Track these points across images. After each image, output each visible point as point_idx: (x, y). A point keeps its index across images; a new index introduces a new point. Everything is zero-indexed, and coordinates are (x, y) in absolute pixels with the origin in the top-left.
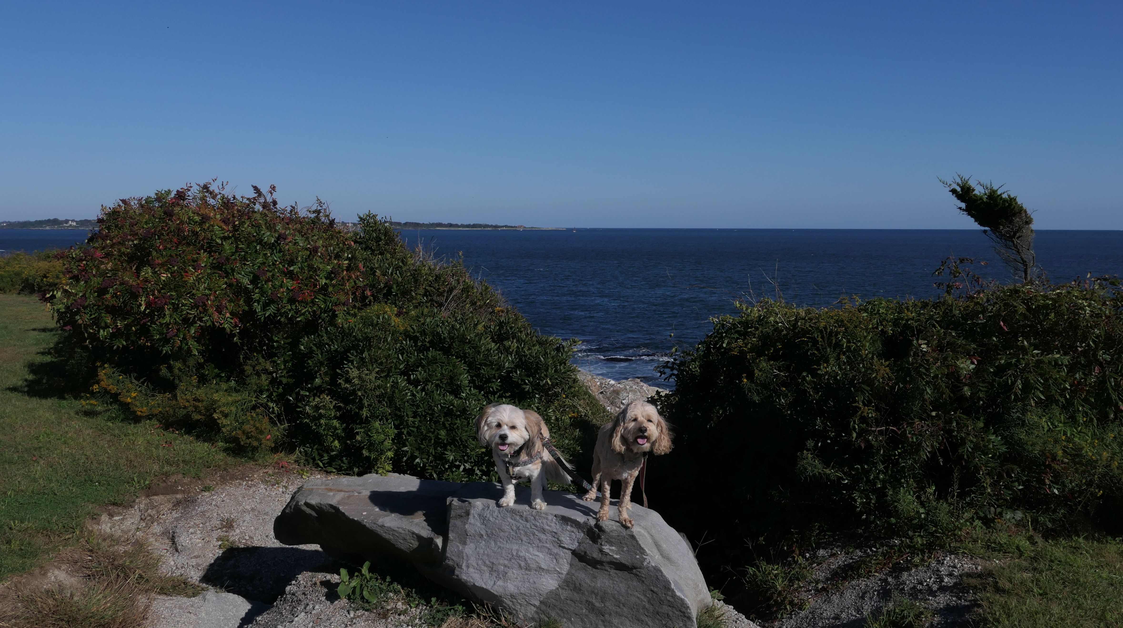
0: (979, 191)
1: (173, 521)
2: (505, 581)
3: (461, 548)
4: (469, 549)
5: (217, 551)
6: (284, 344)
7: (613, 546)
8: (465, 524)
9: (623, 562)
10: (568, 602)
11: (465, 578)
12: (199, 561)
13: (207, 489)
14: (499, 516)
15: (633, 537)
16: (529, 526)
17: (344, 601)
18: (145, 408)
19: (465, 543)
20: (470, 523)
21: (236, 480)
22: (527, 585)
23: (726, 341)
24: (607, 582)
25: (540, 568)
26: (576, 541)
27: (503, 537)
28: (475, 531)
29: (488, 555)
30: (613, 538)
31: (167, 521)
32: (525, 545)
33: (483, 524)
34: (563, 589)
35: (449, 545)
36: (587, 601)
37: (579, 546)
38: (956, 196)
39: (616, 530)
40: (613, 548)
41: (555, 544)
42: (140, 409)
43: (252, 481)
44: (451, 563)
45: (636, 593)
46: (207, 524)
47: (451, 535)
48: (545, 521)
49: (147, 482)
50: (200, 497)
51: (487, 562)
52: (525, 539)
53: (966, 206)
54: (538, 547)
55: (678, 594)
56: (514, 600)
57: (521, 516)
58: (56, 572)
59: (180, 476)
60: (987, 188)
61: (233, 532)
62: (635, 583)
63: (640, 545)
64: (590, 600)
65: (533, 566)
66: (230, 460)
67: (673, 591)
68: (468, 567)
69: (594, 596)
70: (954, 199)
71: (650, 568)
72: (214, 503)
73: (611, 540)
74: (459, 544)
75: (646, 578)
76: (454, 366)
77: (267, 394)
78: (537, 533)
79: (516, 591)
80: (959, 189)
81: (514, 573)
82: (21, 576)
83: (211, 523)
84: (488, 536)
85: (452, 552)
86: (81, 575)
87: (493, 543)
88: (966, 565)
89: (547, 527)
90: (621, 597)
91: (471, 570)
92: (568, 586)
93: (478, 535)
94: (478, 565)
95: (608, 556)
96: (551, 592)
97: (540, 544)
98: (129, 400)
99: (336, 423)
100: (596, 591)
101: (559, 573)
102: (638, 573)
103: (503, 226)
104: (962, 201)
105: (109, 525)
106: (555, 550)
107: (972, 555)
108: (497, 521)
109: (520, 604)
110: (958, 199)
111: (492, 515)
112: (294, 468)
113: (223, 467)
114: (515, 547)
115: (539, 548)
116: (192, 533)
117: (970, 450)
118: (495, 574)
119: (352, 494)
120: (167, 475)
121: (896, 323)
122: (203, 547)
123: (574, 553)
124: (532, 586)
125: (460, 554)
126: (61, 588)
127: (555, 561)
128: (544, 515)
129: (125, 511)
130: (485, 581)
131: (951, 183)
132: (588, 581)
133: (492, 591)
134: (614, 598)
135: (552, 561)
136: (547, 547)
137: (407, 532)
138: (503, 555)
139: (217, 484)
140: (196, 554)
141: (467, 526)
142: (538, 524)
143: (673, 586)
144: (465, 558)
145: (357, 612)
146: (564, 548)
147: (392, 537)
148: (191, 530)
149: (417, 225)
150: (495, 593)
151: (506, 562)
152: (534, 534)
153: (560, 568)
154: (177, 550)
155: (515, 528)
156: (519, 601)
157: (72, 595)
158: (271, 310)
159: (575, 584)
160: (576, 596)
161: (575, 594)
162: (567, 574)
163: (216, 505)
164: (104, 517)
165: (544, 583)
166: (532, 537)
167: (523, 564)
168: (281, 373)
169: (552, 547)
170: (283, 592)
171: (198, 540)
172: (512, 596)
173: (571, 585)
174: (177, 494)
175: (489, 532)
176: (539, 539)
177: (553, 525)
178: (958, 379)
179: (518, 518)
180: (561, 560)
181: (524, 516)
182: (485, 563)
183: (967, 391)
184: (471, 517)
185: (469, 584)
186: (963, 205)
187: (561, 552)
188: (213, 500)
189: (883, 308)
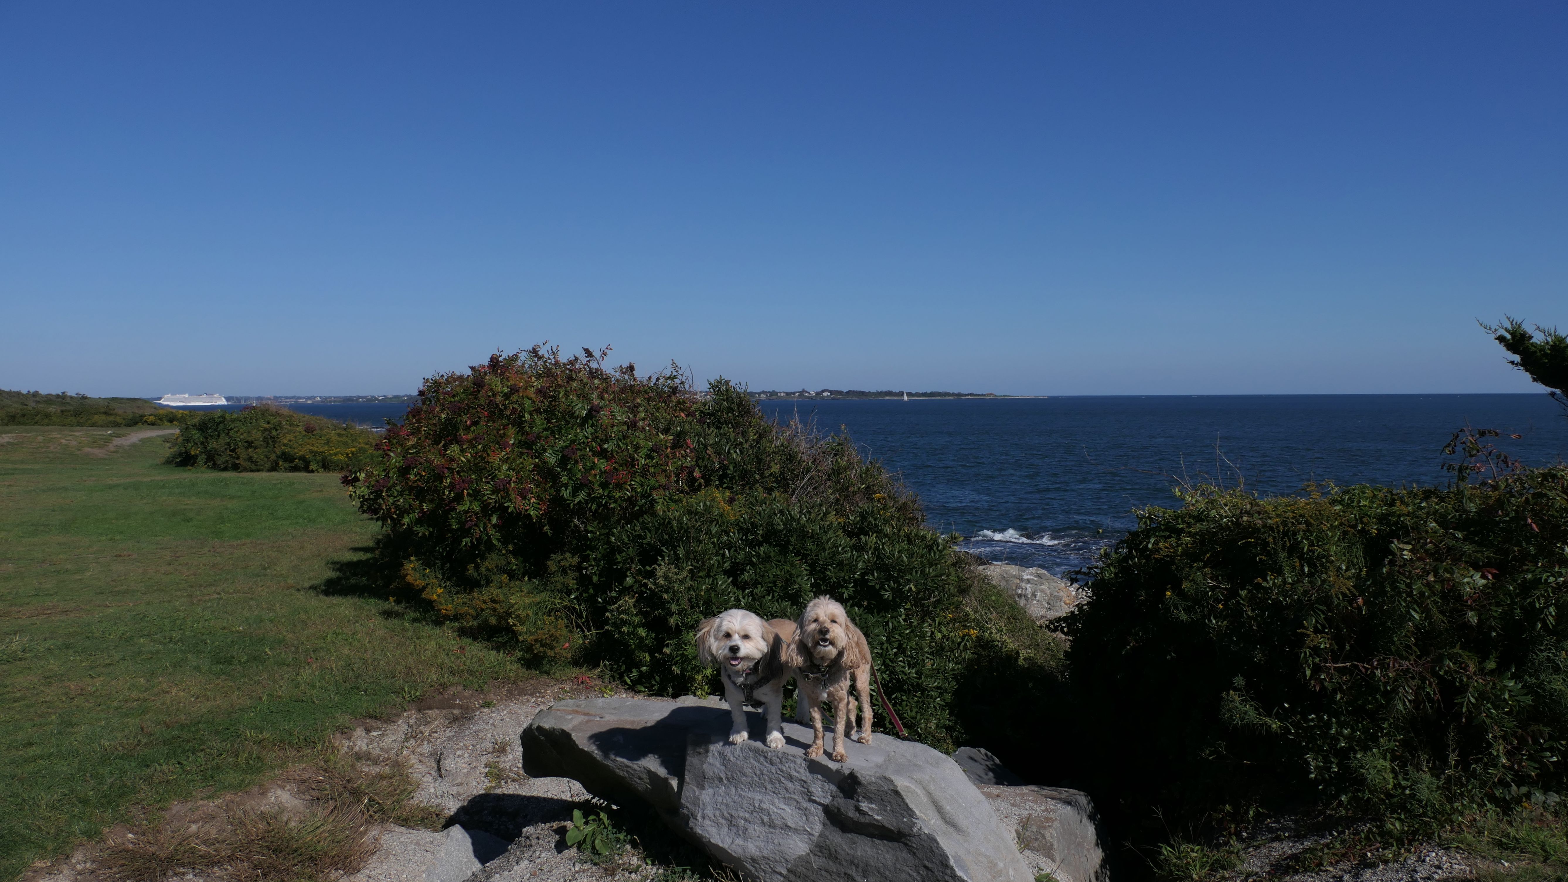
0: (1538, 338)
1: (445, 741)
2: (745, 839)
3: (697, 794)
4: (706, 795)
5: (483, 779)
6: (600, 535)
7: (872, 803)
8: (703, 762)
9: (887, 825)
10: (823, 873)
11: (700, 832)
12: (461, 789)
13: (487, 705)
14: (741, 755)
15: (897, 793)
16: (774, 771)
17: (573, 851)
18: (451, 606)
19: (702, 788)
20: (709, 763)
21: (525, 695)
22: (771, 846)
23: (1152, 540)
24: (869, 850)
25: (786, 826)
26: (829, 794)
27: (745, 783)
28: (714, 773)
29: (727, 805)
30: (871, 793)
31: (438, 740)
32: (770, 795)
33: (723, 764)
34: (815, 855)
35: (684, 788)
36: (845, 874)
37: (833, 800)
38: (1505, 346)
39: (875, 783)
40: (873, 806)
41: (805, 796)
42: (444, 607)
43: (543, 697)
44: (685, 811)
45: (907, 869)
46: (479, 746)
47: (687, 778)
48: (792, 765)
49: (418, 694)
50: (477, 713)
51: (725, 813)
52: (769, 786)
53: (1522, 360)
54: (785, 798)
55: (959, 873)
56: (757, 865)
57: (765, 757)
58: (279, 792)
59: (460, 688)
60: (1550, 335)
61: (505, 757)
62: (905, 855)
63: (907, 804)
64: (850, 872)
65: (778, 823)
66: (523, 671)
67: (952, 869)
68: (704, 818)
69: (854, 868)
70: (1501, 348)
71: (923, 837)
72: (491, 722)
73: (870, 795)
74: (695, 789)
75: (917, 849)
76: (792, 565)
77: (577, 594)
78: (783, 780)
79: (758, 853)
80: (1509, 336)
81: (756, 829)
82: (236, 794)
83: (483, 745)
84: (729, 780)
85: (687, 798)
86: (308, 797)
87: (733, 789)
88: (1457, 866)
89: (795, 774)
90: (887, 872)
91: (707, 822)
92: (821, 852)
93: (717, 778)
94: (715, 816)
95: (867, 816)
96: (800, 857)
97: (787, 795)
98: (435, 597)
99: (642, 632)
100: (856, 861)
101: (810, 834)
102: (908, 842)
103: (968, 395)
104: (1514, 353)
105: (366, 741)
106: (805, 804)
107: (1470, 851)
108: (739, 762)
109: (763, 870)
110: (1509, 350)
111: (733, 754)
112: (596, 685)
113: (512, 679)
114: (758, 797)
115: (787, 800)
116: (459, 756)
117: (1473, 700)
118: (734, 830)
119: (592, 718)
120: (444, 686)
121: (1382, 519)
122: (468, 773)
123: (827, 810)
124: (777, 848)
125: (696, 802)
126: (282, 810)
127: (804, 818)
128: (791, 758)
129: (385, 726)
130: (722, 837)
131: (1497, 328)
132: (845, 847)
133: (730, 851)
134: (879, 872)
135: (802, 817)
136: (794, 799)
137: (643, 769)
138: (744, 807)
139: (502, 699)
140: (459, 781)
141: (705, 766)
142: (784, 769)
143: (952, 862)
144: (701, 806)
145: (585, 865)
146: (814, 802)
147: (627, 775)
148: (459, 753)
149: (863, 393)
150: (733, 854)
151: (747, 815)
152: (780, 782)
153: (811, 828)
154: (441, 776)
155: (758, 772)
156: (762, 867)
157: (289, 820)
158: (582, 496)
159: (829, 850)
160: (832, 866)
161: (831, 863)
162: (820, 836)
163: (493, 725)
164: (359, 732)
165: (791, 846)
166: (778, 786)
167: (766, 819)
168: (592, 569)
169: (801, 800)
170: (520, 834)
171: (464, 765)
172: (754, 860)
173: (825, 851)
174: (454, 709)
175: (729, 774)
176: (786, 789)
177: (802, 771)
178: (1459, 598)
179: (762, 759)
180: (811, 818)
181: (769, 757)
182: (723, 814)
183: (1472, 617)
184: (710, 754)
185: (704, 840)
186: (1517, 358)
187: (812, 808)
188: (491, 717)
189: (1367, 498)
